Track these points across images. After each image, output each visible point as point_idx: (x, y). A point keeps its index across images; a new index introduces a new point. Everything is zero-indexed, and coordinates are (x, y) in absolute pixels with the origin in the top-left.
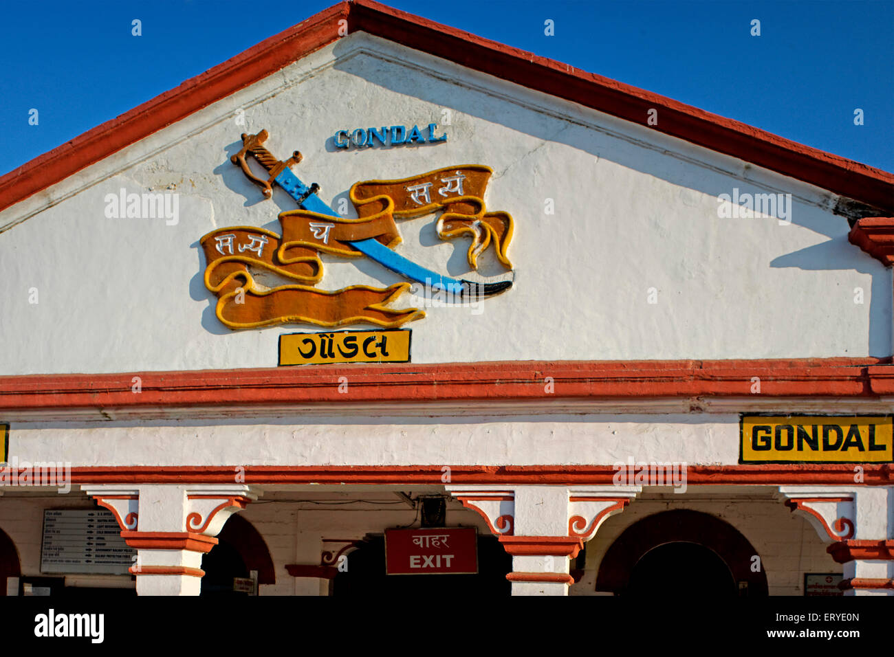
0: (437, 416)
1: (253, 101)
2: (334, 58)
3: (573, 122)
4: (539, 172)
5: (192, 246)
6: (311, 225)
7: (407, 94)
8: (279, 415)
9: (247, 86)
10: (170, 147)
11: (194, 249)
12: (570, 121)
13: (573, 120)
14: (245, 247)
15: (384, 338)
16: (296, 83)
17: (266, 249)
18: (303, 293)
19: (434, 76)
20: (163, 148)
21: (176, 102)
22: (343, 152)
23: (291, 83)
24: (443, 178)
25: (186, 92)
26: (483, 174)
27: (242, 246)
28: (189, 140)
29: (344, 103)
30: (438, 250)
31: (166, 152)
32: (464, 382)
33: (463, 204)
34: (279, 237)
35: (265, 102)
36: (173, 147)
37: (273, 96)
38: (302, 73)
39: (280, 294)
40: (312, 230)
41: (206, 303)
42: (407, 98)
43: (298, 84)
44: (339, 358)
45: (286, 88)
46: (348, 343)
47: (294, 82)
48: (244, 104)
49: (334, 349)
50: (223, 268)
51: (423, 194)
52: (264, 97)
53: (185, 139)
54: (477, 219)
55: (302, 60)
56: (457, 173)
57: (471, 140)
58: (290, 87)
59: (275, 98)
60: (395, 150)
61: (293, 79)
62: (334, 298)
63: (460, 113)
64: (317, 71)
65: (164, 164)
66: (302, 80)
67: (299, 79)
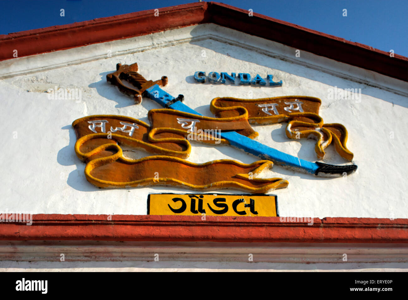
0: (314, 263)
1: (126, 51)
2: (191, 36)
3: (370, 85)
4: (355, 108)
5: (64, 128)
6: (178, 120)
7: (247, 61)
8: (150, 259)
9: (124, 39)
10: (50, 69)
11: (66, 130)
12: (367, 85)
13: (370, 84)
14: (116, 129)
15: (252, 201)
16: (161, 46)
17: (136, 132)
18: (173, 163)
19: (265, 54)
20: (44, 68)
21: (64, 34)
22: (201, 85)
23: (157, 46)
24: (286, 102)
25: (74, 29)
26: (316, 103)
27: (114, 128)
28: (68, 67)
29: (199, 61)
30: (289, 145)
31: (46, 72)
32: (349, 225)
33: (305, 118)
34: (149, 125)
35: (135, 54)
36: (53, 70)
37: (142, 51)
38: (166, 41)
39: (151, 162)
40: (179, 122)
41: (74, 167)
42: (247, 63)
43: (162, 48)
44: (209, 213)
45: (153, 48)
46: (218, 203)
47: (160, 45)
48: (119, 51)
49: (205, 207)
50: (95, 142)
51: (272, 109)
52: (135, 50)
53: (65, 66)
54: (319, 126)
55: (168, 31)
56: (296, 100)
57: (299, 88)
58: (156, 48)
59: (143, 52)
60: (242, 88)
61: (159, 43)
62: (202, 169)
63: (288, 74)
64: (177, 42)
65: (43, 78)
66: (166, 46)
67: (164, 44)
